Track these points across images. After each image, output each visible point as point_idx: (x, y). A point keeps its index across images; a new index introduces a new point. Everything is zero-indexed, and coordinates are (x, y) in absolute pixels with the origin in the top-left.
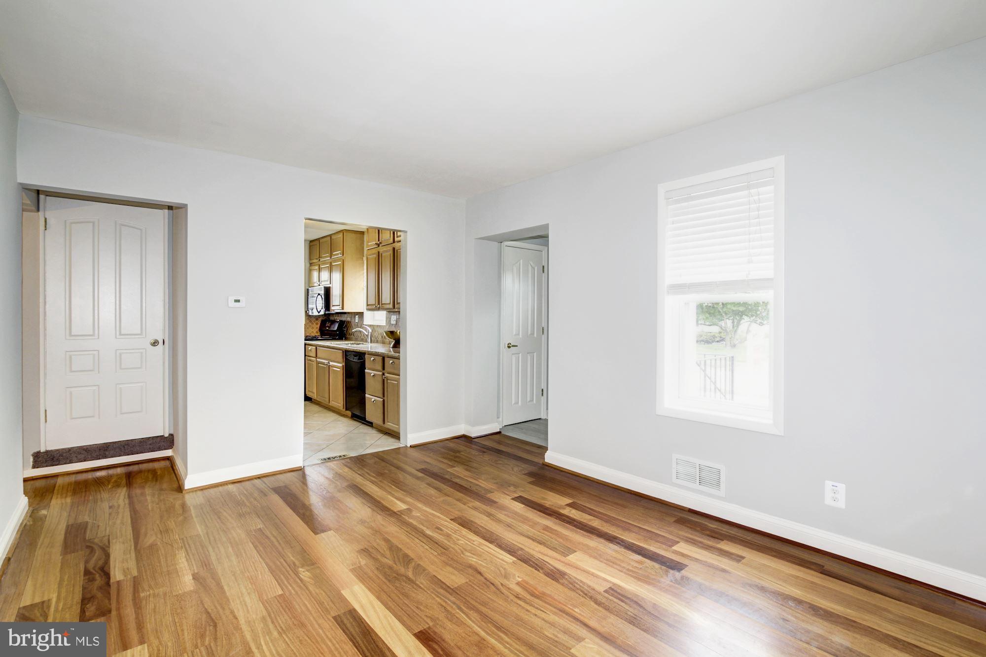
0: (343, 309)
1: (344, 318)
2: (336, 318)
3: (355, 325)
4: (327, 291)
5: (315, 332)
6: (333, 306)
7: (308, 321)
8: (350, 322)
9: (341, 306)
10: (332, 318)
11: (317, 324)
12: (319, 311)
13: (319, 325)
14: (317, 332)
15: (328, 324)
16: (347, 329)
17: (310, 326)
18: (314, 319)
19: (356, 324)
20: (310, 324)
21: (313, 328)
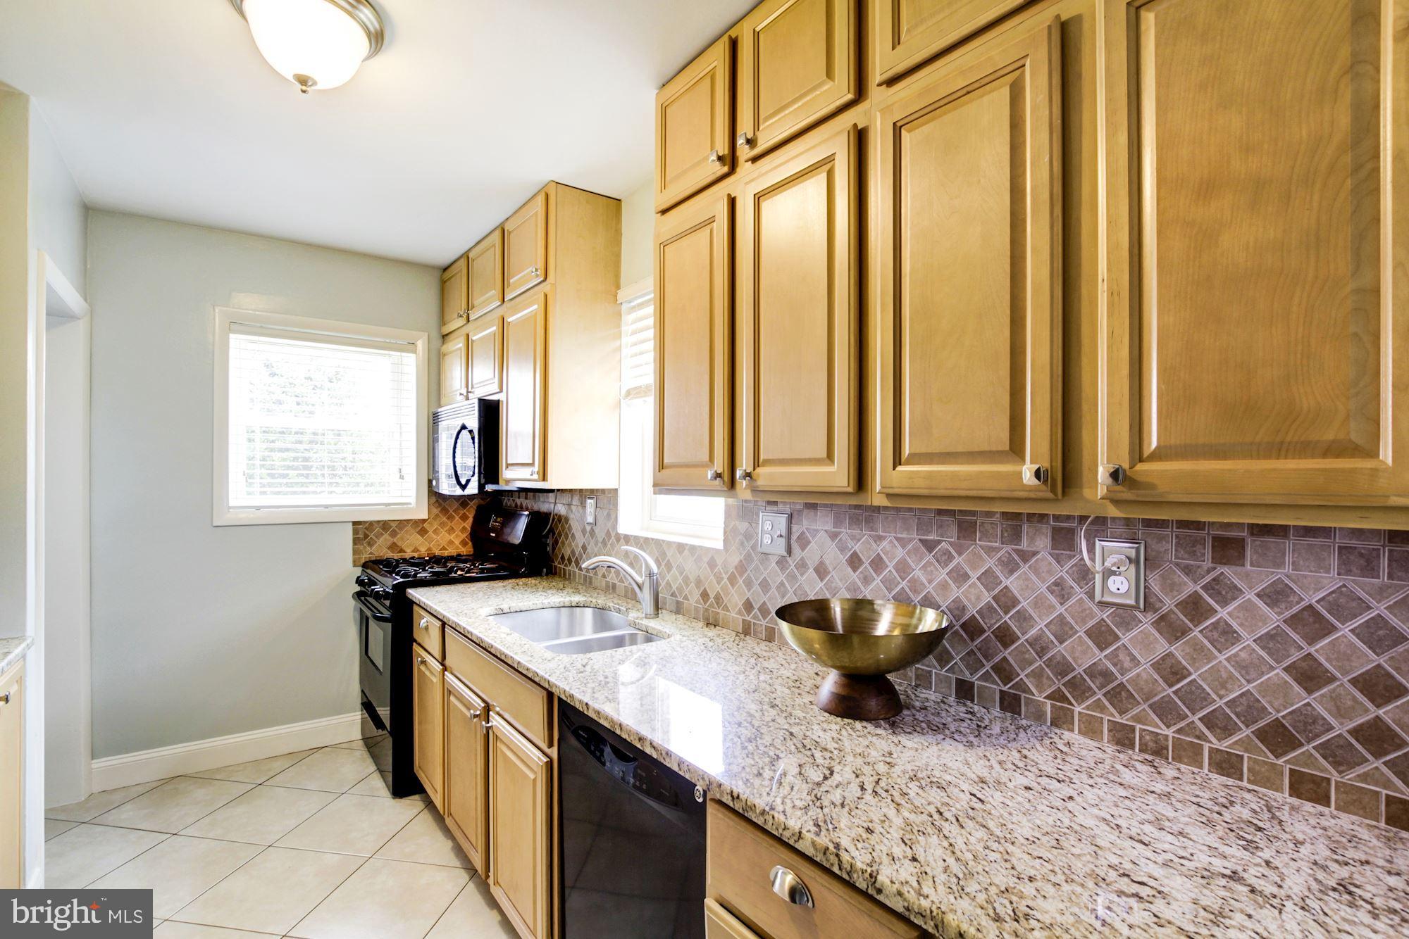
0: (544, 478)
1: (545, 506)
2: (518, 502)
3: (584, 531)
4: (490, 412)
5: (457, 542)
6: (508, 465)
7: (436, 511)
8: (567, 520)
9: (536, 468)
10: (508, 502)
11: (464, 518)
12: (463, 482)
13: (470, 520)
14: (464, 543)
15: (494, 522)
16: (556, 542)
17: (443, 525)
18: (456, 505)
19: (588, 528)
20: (445, 519)
21: (451, 530)
